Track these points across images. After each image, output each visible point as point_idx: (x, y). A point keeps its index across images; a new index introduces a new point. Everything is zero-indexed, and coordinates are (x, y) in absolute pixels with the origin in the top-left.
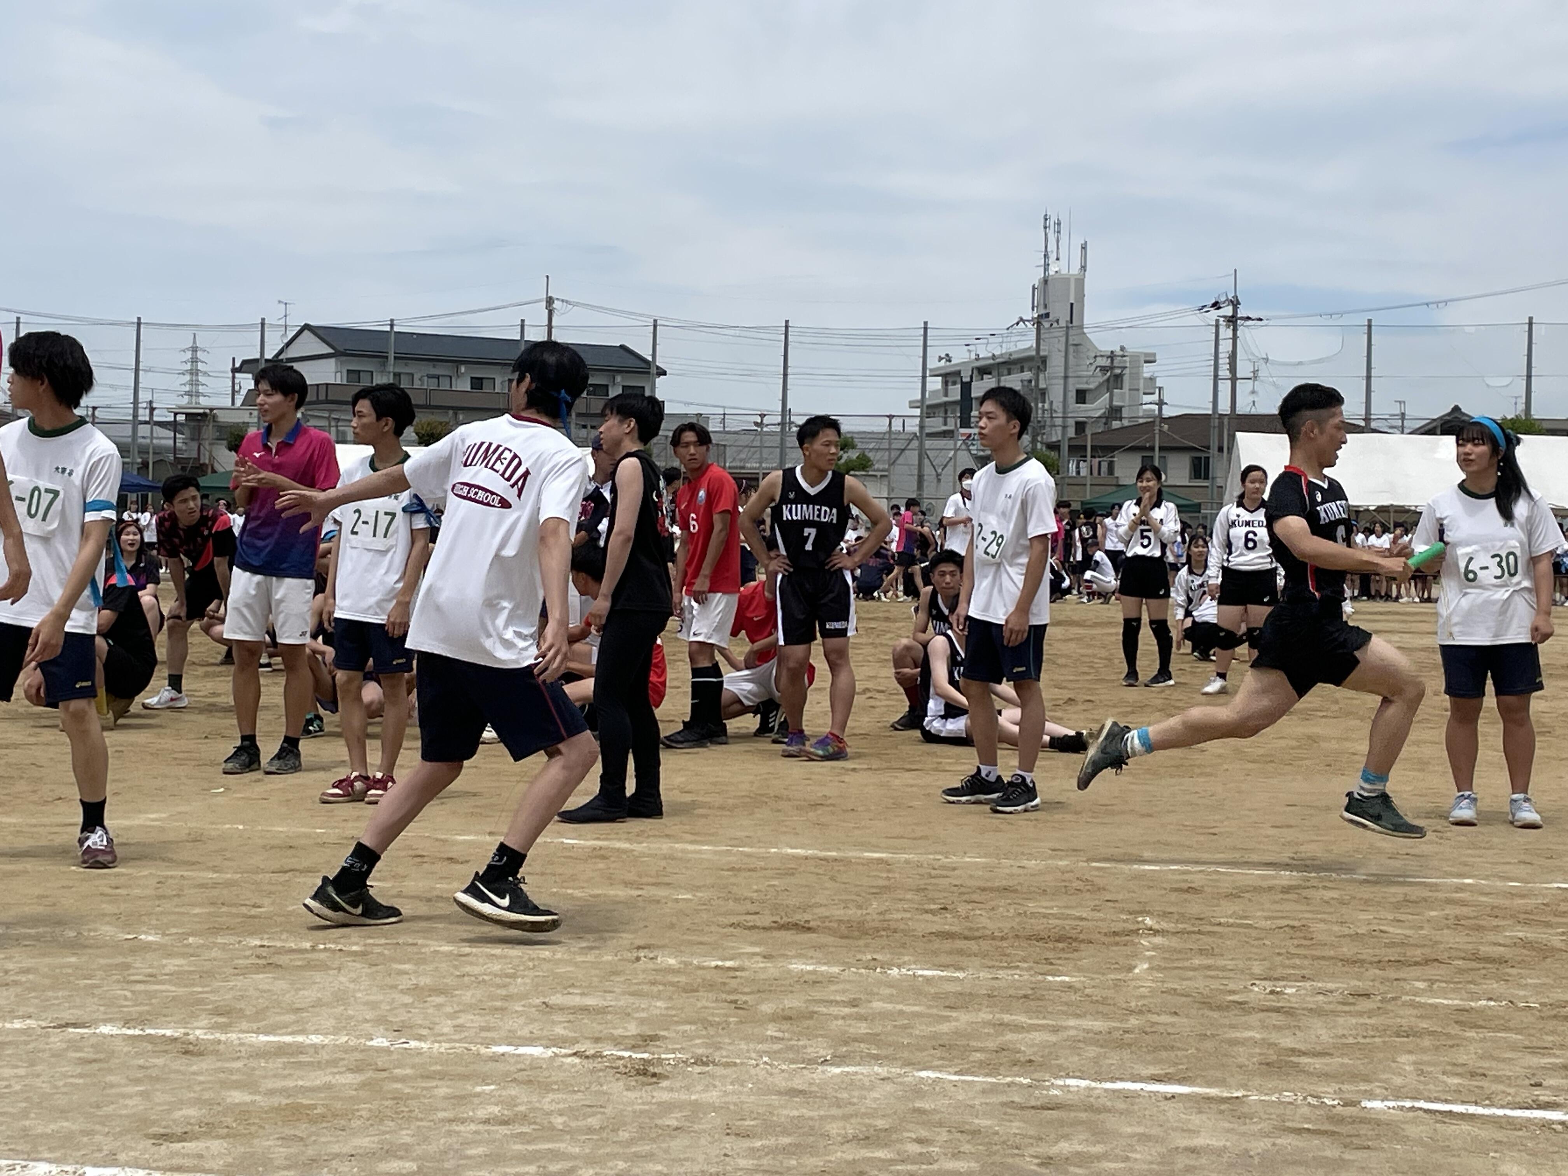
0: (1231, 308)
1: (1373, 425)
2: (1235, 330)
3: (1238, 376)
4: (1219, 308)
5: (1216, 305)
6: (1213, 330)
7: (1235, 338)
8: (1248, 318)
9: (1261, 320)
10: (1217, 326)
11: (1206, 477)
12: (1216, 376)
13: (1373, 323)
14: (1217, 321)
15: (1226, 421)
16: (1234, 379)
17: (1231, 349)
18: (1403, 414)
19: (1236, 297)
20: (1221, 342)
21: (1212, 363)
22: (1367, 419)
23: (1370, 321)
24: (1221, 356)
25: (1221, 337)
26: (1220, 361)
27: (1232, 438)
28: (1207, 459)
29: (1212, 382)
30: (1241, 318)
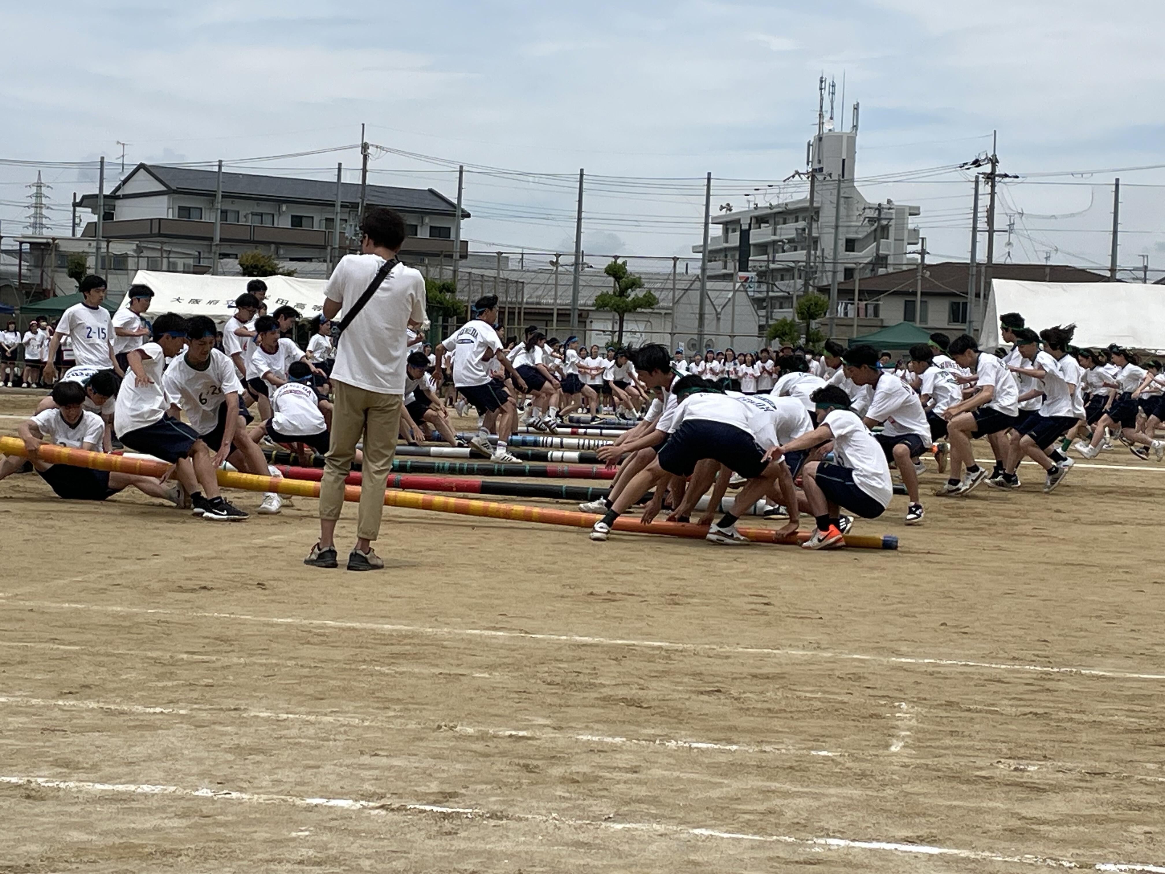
0: (990, 166)
1: (1118, 275)
2: (993, 187)
3: (995, 228)
4: (979, 165)
5: (977, 163)
6: (973, 185)
7: (993, 194)
8: (1006, 176)
9: (1017, 177)
10: (977, 182)
11: (964, 321)
12: (975, 229)
13: (1120, 182)
14: (977, 177)
15: (983, 269)
16: (991, 232)
17: (989, 203)
18: (1146, 267)
19: (995, 155)
20: (980, 197)
21: (972, 216)
22: (1113, 270)
23: (1117, 180)
24: (979, 209)
25: (980, 192)
26: (979, 215)
27: (989, 285)
28: (965, 304)
29: (971, 234)
30: (1000, 176)
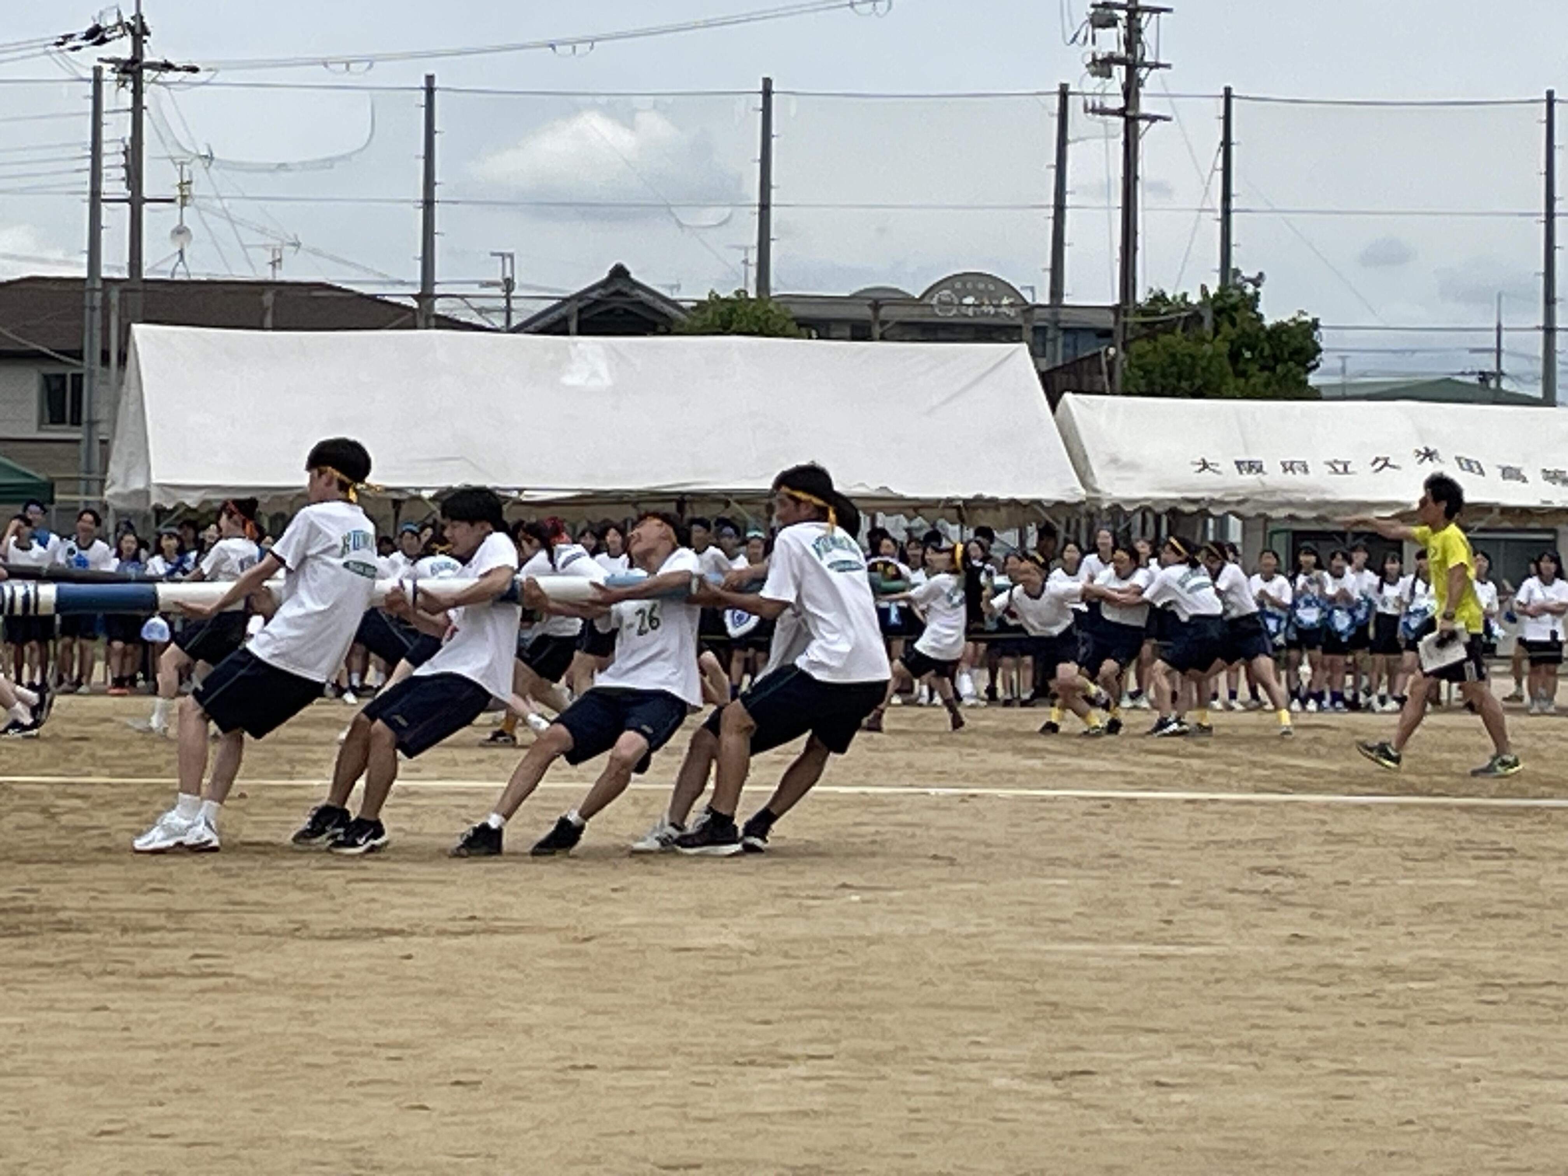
0: (127, 41)
1: (440, 307)
2: (137, 93)
3: (146, 193)
4: (103, 41)
5: (96, 35)
6: (89, 89)
7: (137, 109)
8: (167, 66)
9: (194, 70)
10: (97, 82)
11: (76, 421)
12: (96, 198)
13: (437, 84)
14: (97, 71)
15: (115, 296)
16: (136, 202)
17: (129, 133)
18: (509, 284)
19: (139, 17)
20: (105, 118)
21: (88, 163)
22: (426, 296)
23: (430, 79)
24: (105, 148)
25: (105, 107)
26: (105, 161)
27: (125, 334)
28: (78, 379)
29: (87, 206)
30: (152, 66)
